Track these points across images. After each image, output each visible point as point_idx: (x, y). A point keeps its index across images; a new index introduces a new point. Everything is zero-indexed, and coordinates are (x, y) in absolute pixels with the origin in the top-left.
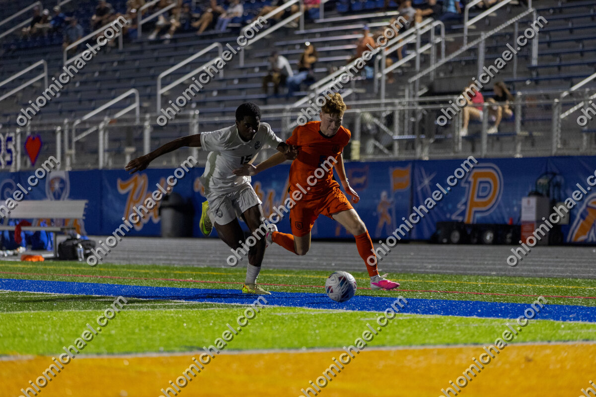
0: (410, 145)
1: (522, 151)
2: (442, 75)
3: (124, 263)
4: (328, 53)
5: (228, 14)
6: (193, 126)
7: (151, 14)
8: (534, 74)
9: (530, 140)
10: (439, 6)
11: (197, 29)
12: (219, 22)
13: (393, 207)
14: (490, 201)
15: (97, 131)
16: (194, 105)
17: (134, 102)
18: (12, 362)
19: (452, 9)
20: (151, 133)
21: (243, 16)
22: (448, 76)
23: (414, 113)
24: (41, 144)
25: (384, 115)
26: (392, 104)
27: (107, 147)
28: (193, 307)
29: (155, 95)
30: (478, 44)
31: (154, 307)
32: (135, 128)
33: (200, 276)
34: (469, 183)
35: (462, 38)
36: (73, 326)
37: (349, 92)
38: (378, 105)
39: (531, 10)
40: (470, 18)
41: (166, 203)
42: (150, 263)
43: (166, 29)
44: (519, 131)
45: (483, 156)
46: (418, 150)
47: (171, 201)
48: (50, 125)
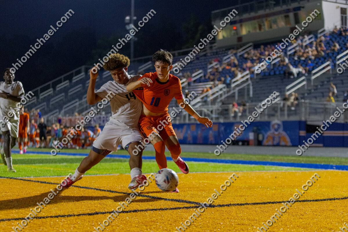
2: (226, 100)
10: (224, 81)
13: (213, 135)
18: (114, 176)
19: (228, 82)
23: (218, 110)
25: (210, 110)
30: (235, 91)
35: (231, 90)
37: (200, 104)
39: (250, 82)
40: (233, 84)
46: (220, 120)
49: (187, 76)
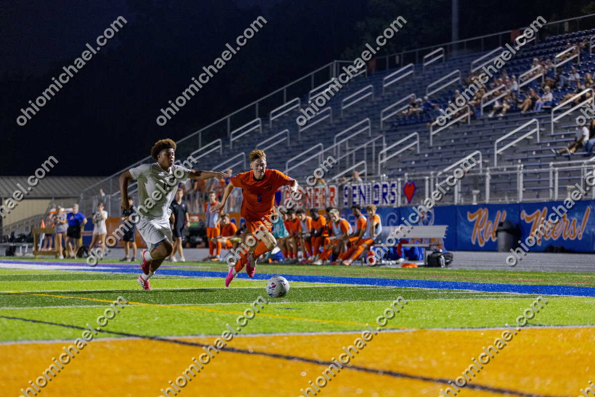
3: (473, 269)
5: (542, 100)
6: (520, 175)
7: (489, 100)
11: (520, 110)
12: (536, 105)
16: (520, 161)
17: (478, 159)
20: (490, 180)
21: (553, 100)
24: (415, 188)
27: (460, 190)
28: (525, 297)
29: (493, 154)
31: (497, 297)
32: (479, 177)
33: (527, 277)
36: (442, 309)
41: (501, 228)
42: (491, 268)
43: (500, 110)
47: (504, 226)
48: (421, 175)
49: (591, 82)
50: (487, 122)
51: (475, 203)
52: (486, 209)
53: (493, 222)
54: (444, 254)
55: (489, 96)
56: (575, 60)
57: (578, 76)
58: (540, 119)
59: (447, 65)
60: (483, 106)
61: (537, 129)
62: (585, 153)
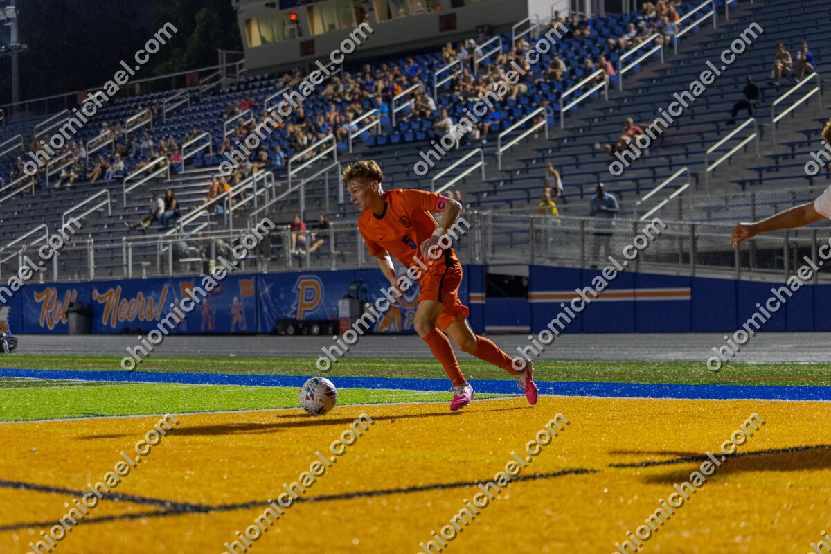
0: (253, 262)
1: (336, 266)
2: (274, 211)
3: (40, 354)
4: (189, 196)
5: (113, 169)
7: (55, 168)
8: (342, 209)
9: (342, 257)
10: (269, 161)
11: (90, 179)
12: (107, 174)
13: (243, 308)
14: (314, 303)
15: (17, 256)
16: (90, 236)
17: (45, 233)
19: (279, 163)
21: (124, 169)
22: (278, 211)
25: (233, 241)
26: (238, 233)
28: (91, 384)
30: (299, 188)
31: (61, 385)
33: (98, 362)
34: (299, 290)
35: (287, 184)
37: (205, 224)
38: (228, 233)
39: (336, 162)
40: (292, 169)
41: (72, 309)
42: (60, 354)
43: (67, 179)
44: (333, 251)
45: (308, 270)
46: (259, 266)
47: (75, 307)
49: (166, 149)
50: (53, 192)
51: (42, 282)
52: (54, 288)
53: (63, 303)
54: (7, 338)
55: (54, 164)
56: (148, 126)
57: (151, 143)
58: (111, 190)
59: (7, 129)
60: (48, 175)
61: (108, 201)
62: (161, 227)
